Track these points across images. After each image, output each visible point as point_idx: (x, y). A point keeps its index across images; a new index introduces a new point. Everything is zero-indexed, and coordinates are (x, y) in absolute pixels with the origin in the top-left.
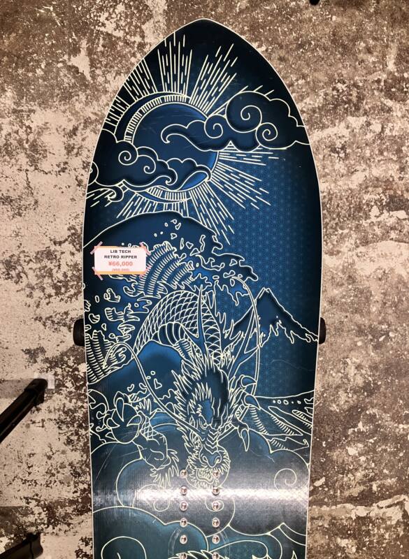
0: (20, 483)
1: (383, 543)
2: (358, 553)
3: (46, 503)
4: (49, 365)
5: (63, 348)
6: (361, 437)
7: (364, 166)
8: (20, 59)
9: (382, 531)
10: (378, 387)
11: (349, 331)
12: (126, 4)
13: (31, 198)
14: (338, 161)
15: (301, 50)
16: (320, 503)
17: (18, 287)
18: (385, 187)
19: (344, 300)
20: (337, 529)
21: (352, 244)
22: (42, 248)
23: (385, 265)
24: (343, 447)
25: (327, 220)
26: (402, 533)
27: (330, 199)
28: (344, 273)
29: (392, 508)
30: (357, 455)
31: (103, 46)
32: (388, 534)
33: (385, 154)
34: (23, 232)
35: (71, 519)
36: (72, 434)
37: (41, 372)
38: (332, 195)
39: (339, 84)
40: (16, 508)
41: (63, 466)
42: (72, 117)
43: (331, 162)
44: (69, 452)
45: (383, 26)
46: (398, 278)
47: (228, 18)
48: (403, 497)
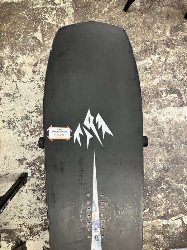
0: (17, 218)
1: (175, 236)
2: (164, 240)
3: (29, 226)
4: (28, 166)
5: (34, 158)
6: (163, 190)
7: (159, 76)
8: (12, 34)
9: (174, 230)
10: (169, 169)
11: (156, 145)
12: (56, 10)
13: (18, 94)
14: (148, 74)
15: (131, 28)
16: (147, 220)
17: (14, 132)
18: (168, 84)
19: (153, 132)
20: (155, 231)
21: (155, 109)
22: (24, 115)
23: (170, 117)
24: (155, 195)
25: (145, 99)
26: (182, 231)
27: (146, 90)
28: (153, 121)
29: (177, 220)
30: (162, 198)
31: (47, 28)
32: (176, 231)
33: (167, 70)
34: (15, 108)
35: (40, 233)
36: (39, 195)
37: (25, 169)
38: (146, 88)
39: (147, 42)
40: (16, 230)
41: (36, 210)
42: (35, 59)
43: (145, 74)
44: (38, 203)
45: (164, 18)
46: (175, 122)
47: (100, 15)
48: (182, 215)
